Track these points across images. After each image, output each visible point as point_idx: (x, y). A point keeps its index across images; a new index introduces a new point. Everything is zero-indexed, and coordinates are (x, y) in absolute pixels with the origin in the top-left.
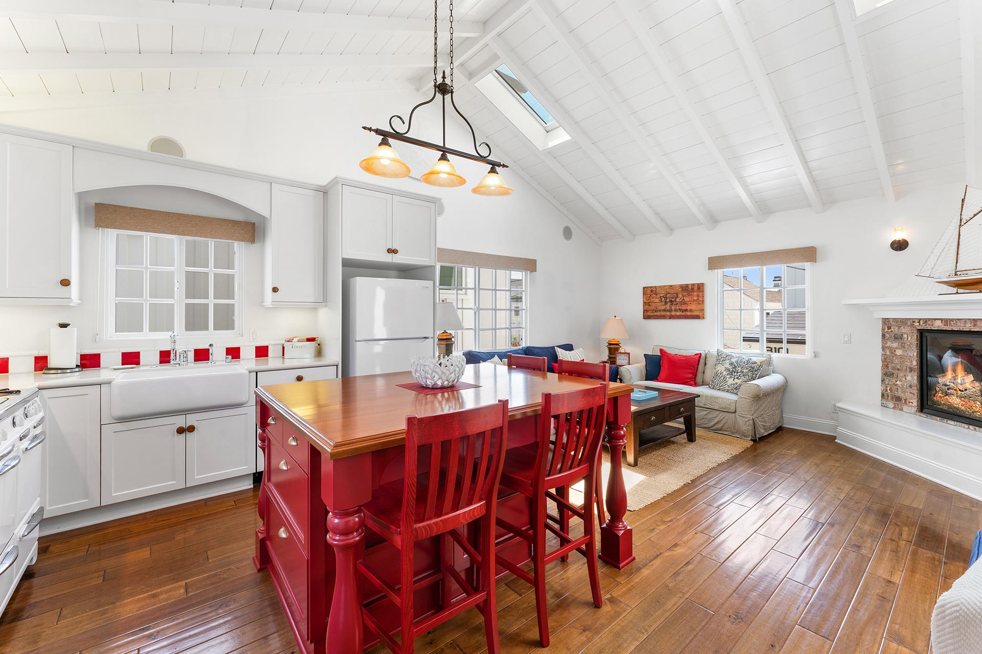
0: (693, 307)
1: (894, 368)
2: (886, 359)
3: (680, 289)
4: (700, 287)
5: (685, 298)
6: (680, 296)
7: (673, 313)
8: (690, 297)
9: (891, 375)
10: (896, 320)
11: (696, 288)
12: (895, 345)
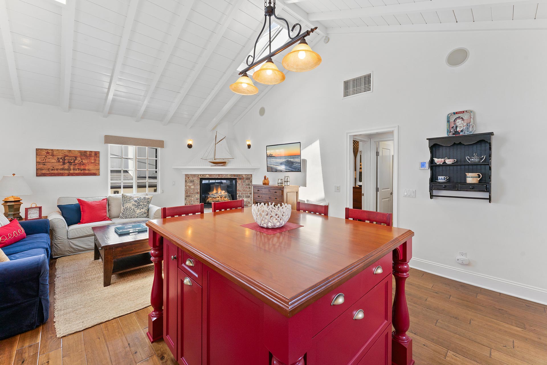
0: (91, 167)
1: (190, 193)
2: (187, 190)
3: (79, 154)
4: (97, 154)
5: (83, 161)
6: (79, 159)
7: (72, 172)
8: (88, 160)
9: (189, 196)
10: (191, 175)
11: (93, 154)
12: (191, 184)
